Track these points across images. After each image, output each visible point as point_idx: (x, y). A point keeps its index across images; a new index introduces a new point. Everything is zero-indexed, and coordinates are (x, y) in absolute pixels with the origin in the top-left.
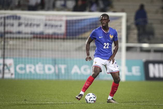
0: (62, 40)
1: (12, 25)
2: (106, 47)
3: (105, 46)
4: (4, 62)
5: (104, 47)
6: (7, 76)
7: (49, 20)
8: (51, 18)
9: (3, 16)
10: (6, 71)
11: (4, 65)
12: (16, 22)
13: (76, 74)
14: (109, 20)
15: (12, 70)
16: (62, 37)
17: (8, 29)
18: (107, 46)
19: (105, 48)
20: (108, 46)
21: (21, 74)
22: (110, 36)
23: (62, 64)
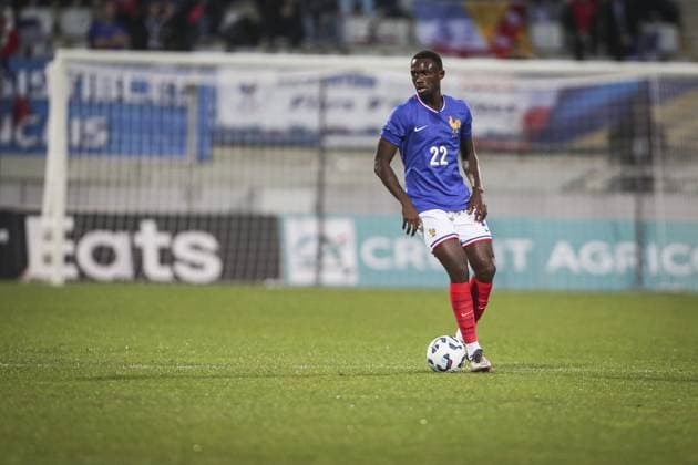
0: (515, 158)
1: (348, 106)
2: (438, 159)
3: (434, 158)
4: (321, 228)
5: (433, 163)
6: (332, 277)
7: (477, 89)
8: (478, 81)
9: (316, 74)
10: (329, 260)
11: (322, 239)
12: (361, 96)
13: (564, 271)
14: (443, 73)
15: (349, 257)
16: (515, 144)
17: (335, 118)
18: (440, 154)
19: (437, 164)
20: (443, 158)
21: (380, 273)
22: (451, 122)
23: (514, 236)
